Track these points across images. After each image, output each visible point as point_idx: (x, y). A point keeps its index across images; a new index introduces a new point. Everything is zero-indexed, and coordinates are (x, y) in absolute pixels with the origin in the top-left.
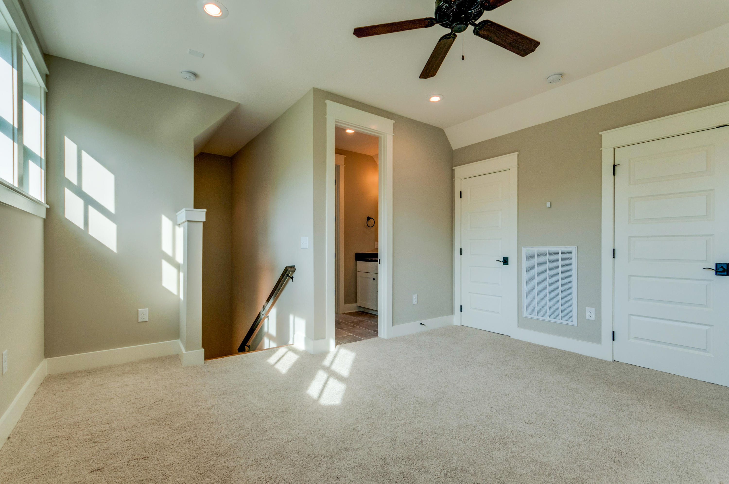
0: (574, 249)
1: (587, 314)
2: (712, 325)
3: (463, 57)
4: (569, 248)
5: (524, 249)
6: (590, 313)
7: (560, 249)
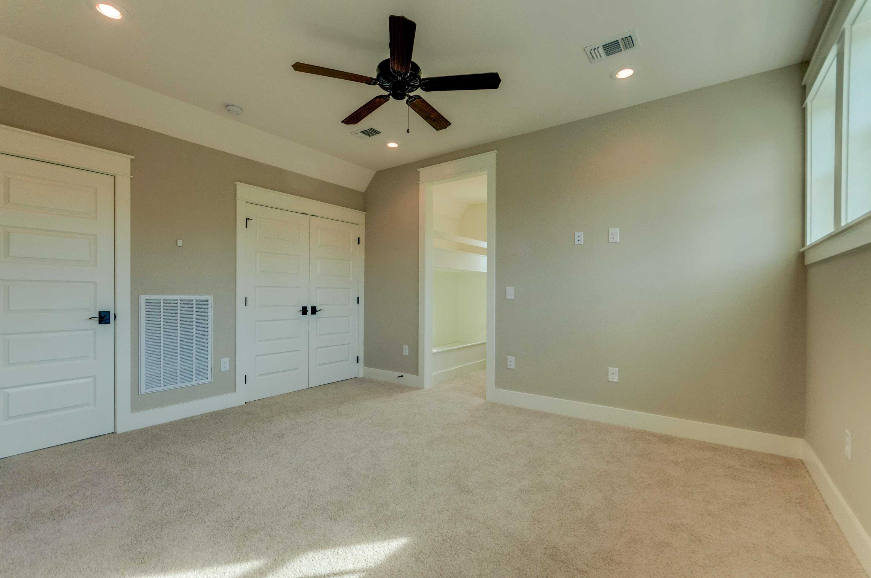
0: (210, 298)
1: (222, 365)
2: (299, 350)
3: (408, 130)
4: (205, 297)
5: (143, 299)
6: (225, 364)
7: (195, 297)
